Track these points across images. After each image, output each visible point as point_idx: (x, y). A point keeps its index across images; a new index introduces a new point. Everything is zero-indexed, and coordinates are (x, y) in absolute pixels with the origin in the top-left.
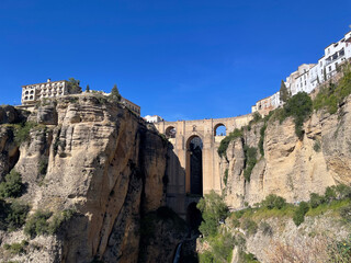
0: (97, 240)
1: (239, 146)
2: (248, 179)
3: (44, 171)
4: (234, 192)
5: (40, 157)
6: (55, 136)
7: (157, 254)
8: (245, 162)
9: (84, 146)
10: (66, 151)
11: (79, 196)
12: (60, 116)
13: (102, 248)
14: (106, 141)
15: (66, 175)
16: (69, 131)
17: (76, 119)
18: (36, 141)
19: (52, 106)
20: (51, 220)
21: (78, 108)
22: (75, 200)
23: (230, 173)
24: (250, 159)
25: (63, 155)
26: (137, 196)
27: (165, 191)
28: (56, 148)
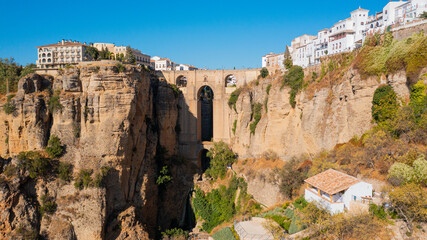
0: (127, 188)
1: (247, 100)
2: (253, 132)
3: (78, 136)
4: (241, 142)
5: (73, 124)
6: (83, 105)
7: (173, 194)
8: (252, 115)
9: (110, 113)
10: (95, 118)
11: (110, 155)
12: (84, 84)
13: (132, 194)
14: (128, 107)
15: (98, 139)
16: (96, 100)
17: (100, 88)
18: (67, 109)
19: (76, 74)
20: (93, 176)
21: (101, 78)
22: (107, 159)
23: (238, 124)
24: (257, 114)
25: (92, 122)
26: (154, 148)
27: (177, 139)
28: (86, 116)
